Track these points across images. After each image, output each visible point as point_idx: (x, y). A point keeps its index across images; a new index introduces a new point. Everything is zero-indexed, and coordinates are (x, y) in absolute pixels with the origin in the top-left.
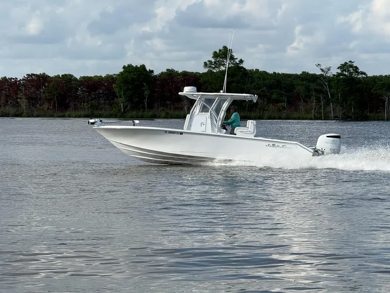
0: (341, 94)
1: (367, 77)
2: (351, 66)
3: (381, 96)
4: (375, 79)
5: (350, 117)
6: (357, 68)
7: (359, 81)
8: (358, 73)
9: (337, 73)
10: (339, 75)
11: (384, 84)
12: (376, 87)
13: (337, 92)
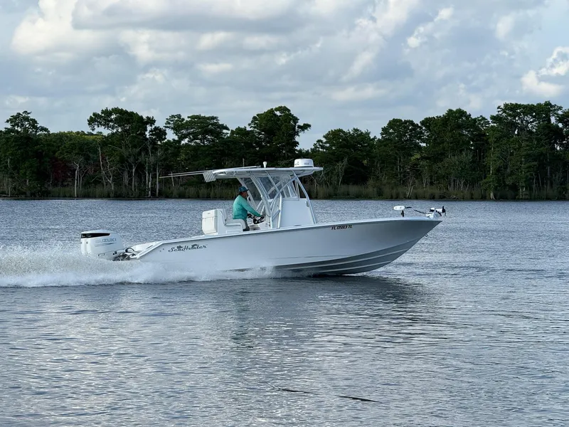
0: (11, 159)
1: (49, 135)
2: (27, 119)
3: (70, 162)
4: (61, 137)
5: (25, 193)
6: (34, 121)
7: (38, 141)
8: (37, 128)
9: (6, 128)
10: (8, 131)
11: (74, 144)
12: (63, 150)
13: (5, 156)
